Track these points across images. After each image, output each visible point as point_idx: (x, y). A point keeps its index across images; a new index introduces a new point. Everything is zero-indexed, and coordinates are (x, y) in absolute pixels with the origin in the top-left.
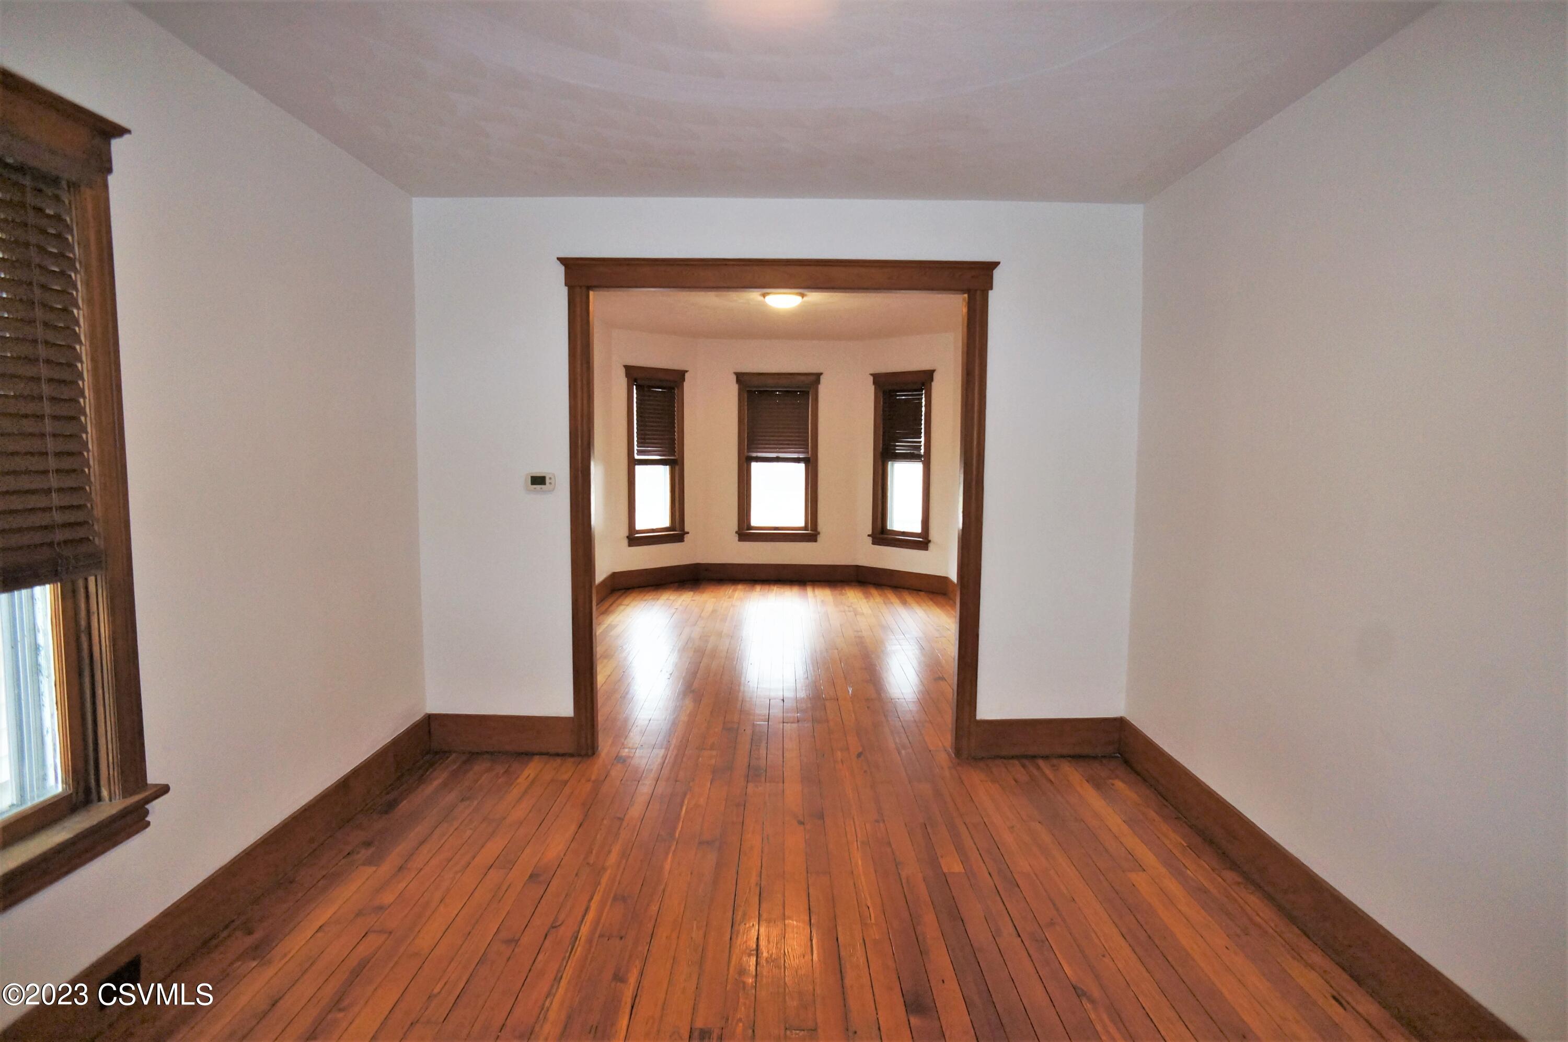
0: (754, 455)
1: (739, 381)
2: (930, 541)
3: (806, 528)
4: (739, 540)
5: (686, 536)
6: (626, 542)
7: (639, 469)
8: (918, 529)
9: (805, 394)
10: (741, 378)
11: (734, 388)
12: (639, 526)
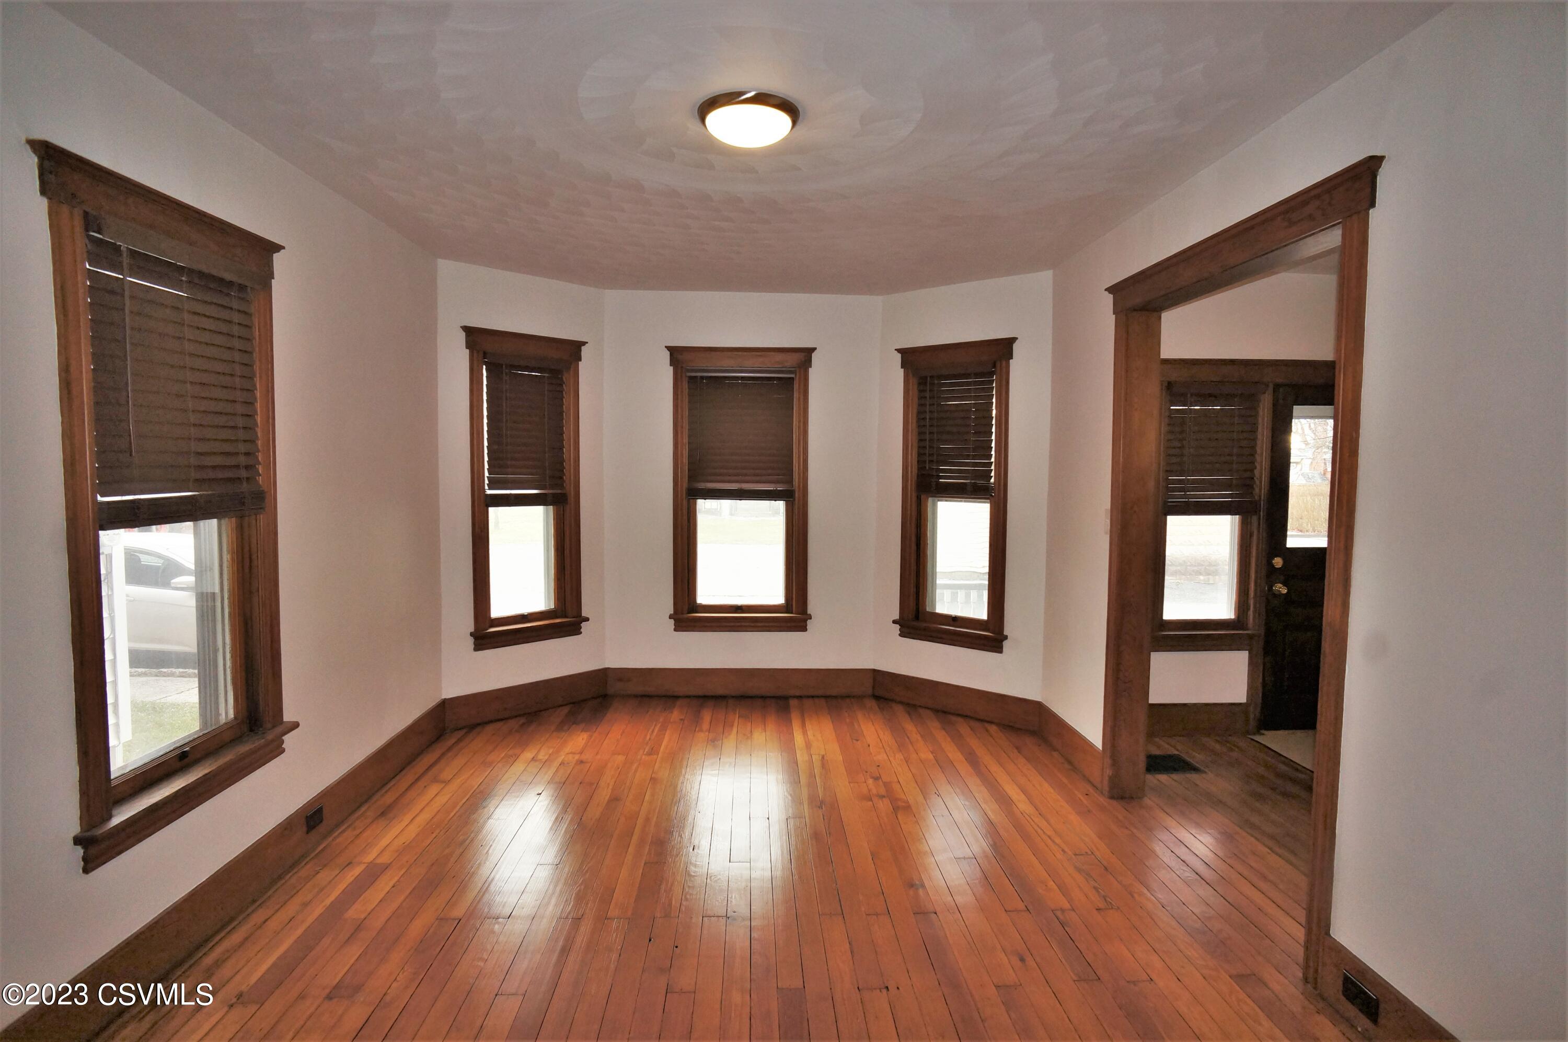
0: (702, 485)
1: (674, 362)
2: (1006, 638)
3: (787, 607)
4: (675, 630)
5: (583, 624)
6: (470, 641)
7: (494, 513)
8: (981, 612)
9: (787, 383)
10: (677, 354)
11: (667, 374)
12: (498, 610)
